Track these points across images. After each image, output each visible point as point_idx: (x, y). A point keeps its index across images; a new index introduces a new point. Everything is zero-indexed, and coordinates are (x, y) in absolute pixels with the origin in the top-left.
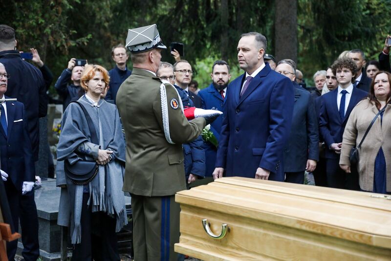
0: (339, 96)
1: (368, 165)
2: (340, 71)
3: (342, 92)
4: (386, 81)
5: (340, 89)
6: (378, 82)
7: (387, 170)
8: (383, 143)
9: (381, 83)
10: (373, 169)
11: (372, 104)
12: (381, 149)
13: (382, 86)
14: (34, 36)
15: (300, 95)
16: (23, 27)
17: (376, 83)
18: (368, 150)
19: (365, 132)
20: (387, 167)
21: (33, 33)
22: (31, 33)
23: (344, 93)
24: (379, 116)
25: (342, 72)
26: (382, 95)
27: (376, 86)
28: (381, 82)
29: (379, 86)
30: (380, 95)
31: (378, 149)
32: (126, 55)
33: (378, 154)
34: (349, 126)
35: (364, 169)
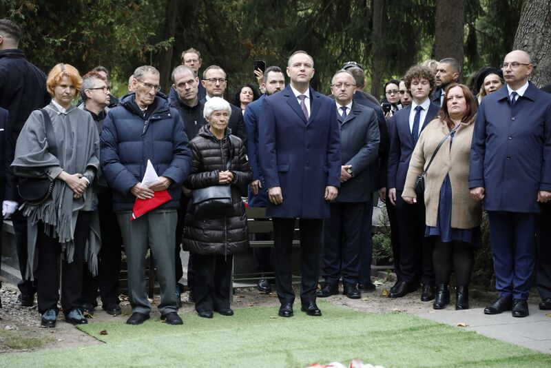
0: (413, 114)
1: (433, 195)
2: (417, 83)
3: (416, 109)
4: (460, 97)
5: (414, 105)
6: (452, 98)
7: (453, 201)
8: (450, 169)
9: (454, 100)
10: (438, 200)
11: (444, 124)
12: (448, 176)
13: (456, 103)
14: (104, 38)
15: (360, 112)
16: (91, 27)
17: (450, 99)
18: (433, 176)
19: (431, 155)
20: (453, 198)
21: (102, 35)
22: (100, 35)
23: (419, 110)
24: (450, 137)
25: (420, 84)
26: (457, 113)
27: (450, 103)
28: (454, 98)
29: (454, 104)
30: (454, 113)
31: (444, 176)
32: (198, 62)
33: (444, 182)
34: (417, 150)
35: (429, 200)
